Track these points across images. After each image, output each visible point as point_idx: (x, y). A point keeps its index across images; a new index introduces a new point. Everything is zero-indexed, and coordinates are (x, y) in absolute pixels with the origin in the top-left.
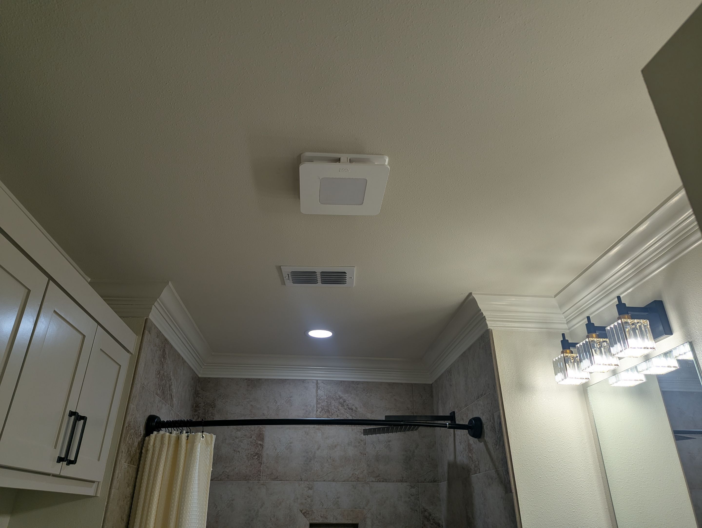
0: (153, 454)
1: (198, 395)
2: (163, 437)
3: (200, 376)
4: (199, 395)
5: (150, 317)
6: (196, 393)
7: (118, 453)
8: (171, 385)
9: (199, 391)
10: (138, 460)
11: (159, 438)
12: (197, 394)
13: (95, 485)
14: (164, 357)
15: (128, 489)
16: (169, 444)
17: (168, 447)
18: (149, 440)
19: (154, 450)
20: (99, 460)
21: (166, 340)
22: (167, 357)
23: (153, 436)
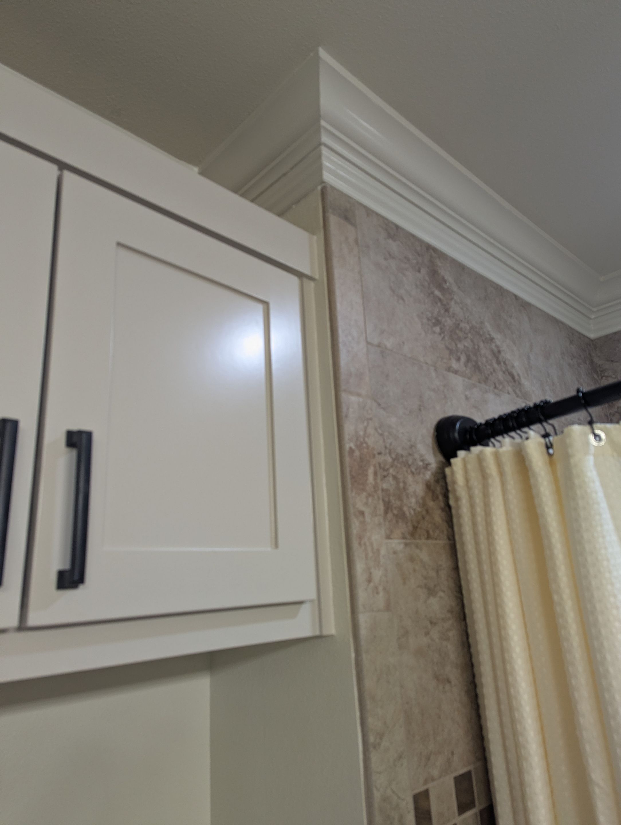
0: (472, 506)
1: (603, 375)
2: (480, 459)
3: (592, 336)
4: (606, 374)
5: (327, 177)
6: (598, 370)
7: (346, 519)
8: (499, 352)
9: (602, 365)
10: (444, 526)
11: (472, 466)
12: (599, 373)
13: (306, 611)
14: (441, 288)
15: (433, 601)
16: (502, 474)
17: (503, 483)
18: (453, 473)
19: (471, 497)
20: (276, 546)
21: (429, 247)
22: (455, 288)
23: (457, 462)
